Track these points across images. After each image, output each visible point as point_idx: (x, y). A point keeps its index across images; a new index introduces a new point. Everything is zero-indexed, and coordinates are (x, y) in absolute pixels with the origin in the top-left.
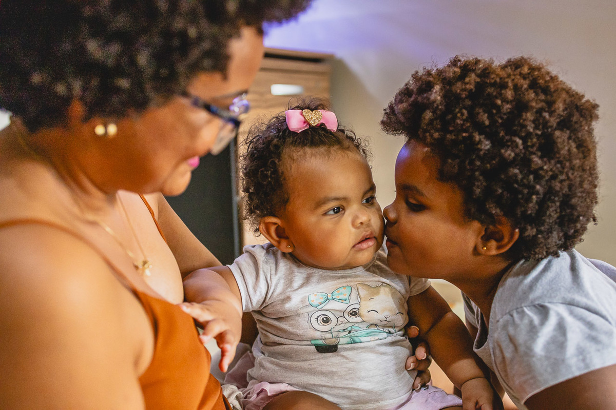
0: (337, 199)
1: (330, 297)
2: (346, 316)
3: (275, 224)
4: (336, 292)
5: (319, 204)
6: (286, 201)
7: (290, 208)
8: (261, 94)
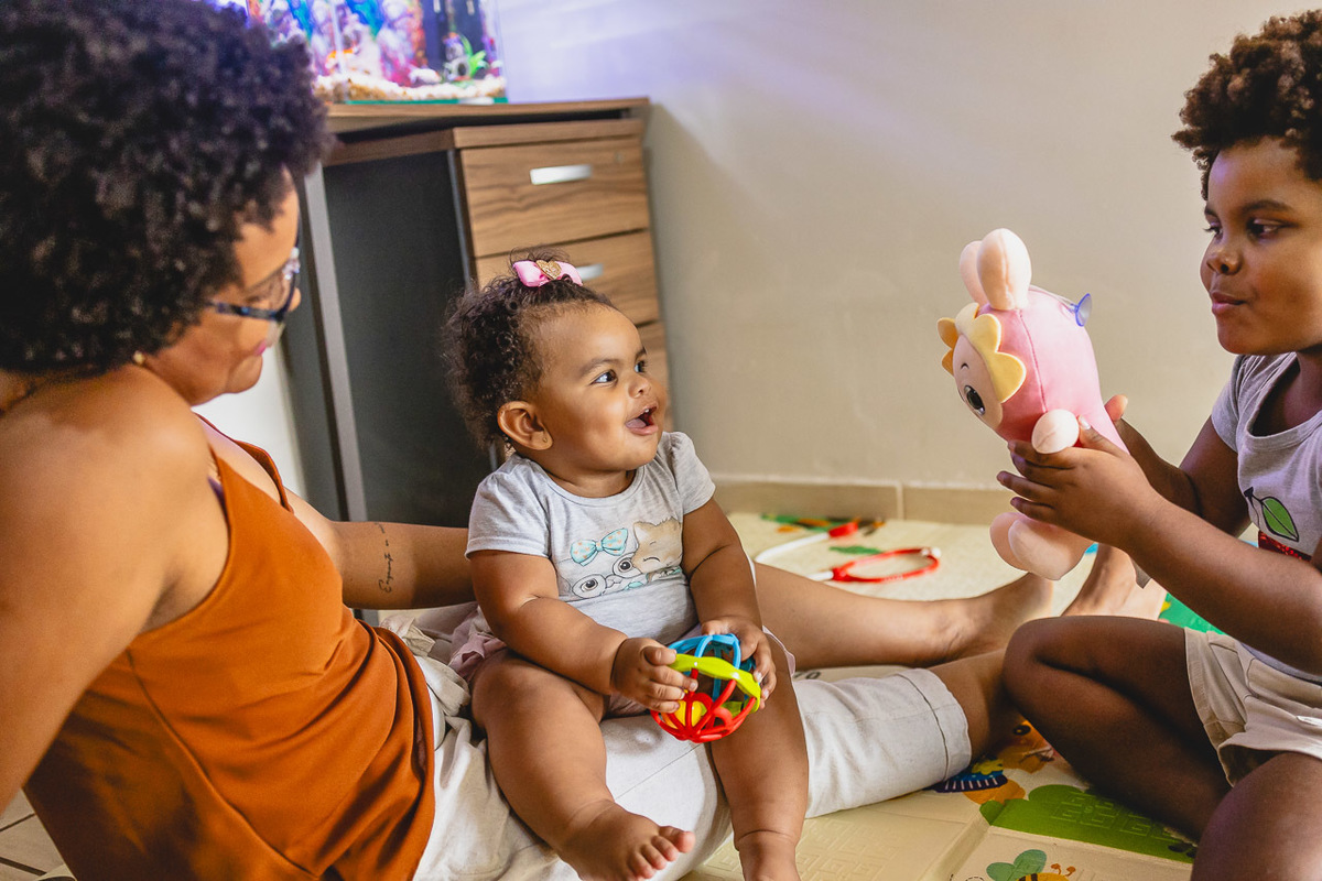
0: (607, 361)
1: (599, 547)
2: (617, 572)
3: (522, 410)
4: (607, 539)
5: (585, 370)
6: (537, 376)
7: (544, 382)
8: (512, 188)
